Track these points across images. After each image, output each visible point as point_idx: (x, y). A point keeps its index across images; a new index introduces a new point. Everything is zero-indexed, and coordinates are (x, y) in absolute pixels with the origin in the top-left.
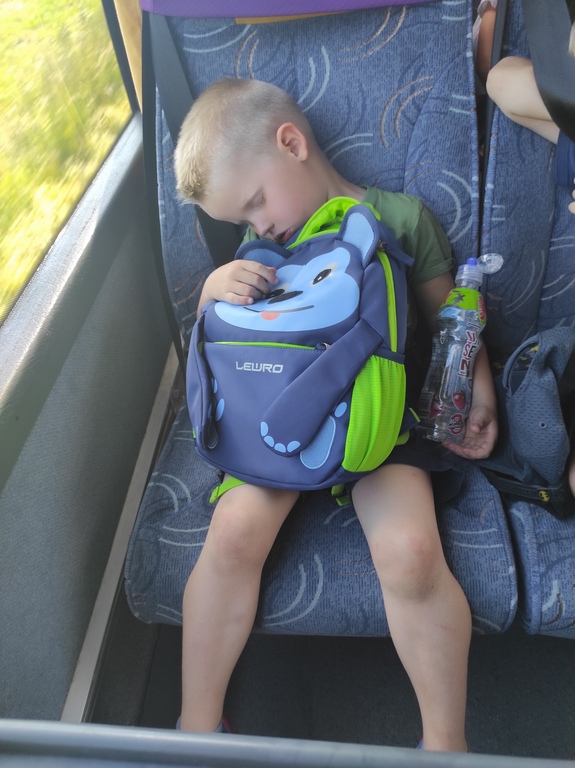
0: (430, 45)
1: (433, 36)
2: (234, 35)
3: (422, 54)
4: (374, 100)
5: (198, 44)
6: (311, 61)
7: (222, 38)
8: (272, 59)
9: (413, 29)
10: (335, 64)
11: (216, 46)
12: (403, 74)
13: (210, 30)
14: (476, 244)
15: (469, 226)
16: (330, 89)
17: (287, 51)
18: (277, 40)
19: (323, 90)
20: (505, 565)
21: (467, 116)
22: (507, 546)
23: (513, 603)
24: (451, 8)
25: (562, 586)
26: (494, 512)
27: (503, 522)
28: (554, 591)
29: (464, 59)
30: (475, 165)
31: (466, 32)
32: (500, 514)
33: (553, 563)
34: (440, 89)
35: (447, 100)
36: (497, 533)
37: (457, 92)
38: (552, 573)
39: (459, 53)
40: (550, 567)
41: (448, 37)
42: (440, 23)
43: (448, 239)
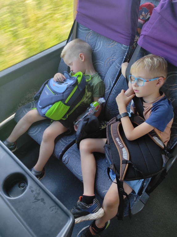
0: (118, 52)
1: (119, 50)
2: (88, 31)
3: (116, 53)
4: (106, 57)
5: (81, 29)
6: (99, 43)
7: (86, 30)
8: (93, 38)
9: (117, 47)
10: (103, 45)
11: (84, 31)
12: (112, 54)
13: (85, 28)
14: (108, 95)
15: (108, 91)
16: (100, 50)
17: (96, 38)
18: (95, 35)
19: (99, 49)
20: (63, 148)
21: (118, 69)
22: (66, 146)
23: (60, 154)
24: (124, 47)
25: (67, 157)
26: (71, 140)
27: (70, 142)
28: (66, 157)
29: (123, 58)
30: (115, 80)
31: (125, 53)
32: (71, 141)
33: (69, 153)
34: (117, 61)
35: (116, 64)
36: (67, 143)
37: (119, 64)
38: (68, 154)
39: (123, 56)
40: (68, 153)
41: (121, 52)
42: (121, 48)
43: (105, 91)
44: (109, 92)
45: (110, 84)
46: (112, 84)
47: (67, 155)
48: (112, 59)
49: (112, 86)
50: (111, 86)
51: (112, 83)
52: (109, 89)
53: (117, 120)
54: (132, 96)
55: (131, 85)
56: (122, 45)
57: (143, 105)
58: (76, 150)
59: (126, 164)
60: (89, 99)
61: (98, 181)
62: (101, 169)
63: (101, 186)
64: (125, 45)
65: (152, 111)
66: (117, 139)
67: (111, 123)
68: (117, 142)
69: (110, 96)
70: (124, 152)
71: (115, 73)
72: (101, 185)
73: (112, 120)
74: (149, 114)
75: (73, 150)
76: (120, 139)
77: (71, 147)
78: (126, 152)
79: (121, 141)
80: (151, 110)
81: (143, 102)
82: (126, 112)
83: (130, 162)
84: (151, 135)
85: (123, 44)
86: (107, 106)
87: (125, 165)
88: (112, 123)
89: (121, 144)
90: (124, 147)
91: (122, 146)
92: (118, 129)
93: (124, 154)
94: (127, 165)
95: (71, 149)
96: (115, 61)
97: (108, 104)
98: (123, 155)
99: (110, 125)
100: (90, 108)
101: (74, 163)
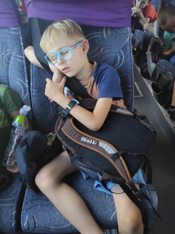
0: (9, 40)
15: (26, 96)
20: (12, 211)
21: (23, 62)
22: (15, 204)
23: (13, 225)
24: (14, 31)
25: (29, 217)
26: (17, 191)
27: (18, 195)
28: (27, 220)
29: (21, 45)
30: (26, 78)
31: (20, 38)
32: (19, 192)
33: (28, 209)
34: (14, 53)
35: (16, 57)
36: (14, 200)
37: (19, 55)
38: (27, 213)
39: (18, 43)
40: (26, 211)
41: (14, 38)
42: (10, 34)
43: (21, 99)
44: (28, 96)
45: (24, 86)
46: (25, 84)
47: (27, 216)
48: (6, 53)
49: (27, 86)
50: (26, 88)
51: (25, 82)
52: (25, 93)
53: (65, 119)
54: (64, 80)
55: (55, 67)
56: (9, 29)
57: (81, 84)
58: (35, 198)
59: (119, 157)
60: (4, 120)
61: (95, 211)
62: (87, 192)
63: (104, 213)
64: (14, 27)
65: (97, 84)
66: (84, 139)
67: (59, 127)
68: (86, 143)
69: (32, 101)
70: (104, 147)
71: (21, 69)
72: (102, 212)
73: (58, 124)
74: (96, 89)
75: (31, 201)
76: (85, 137)
77: (25, 199)
78: (106, 145)
79: (89, 138)
80: (95, 84)
81: (80, 81)
82: (70, 101)
83: (121, 152)
84: (114, 110)
85: (10, 27)
86: (36, 115)
87: (119, 159)
88: (62, 127)
89: (92, 142)
90: (99, 142)
91: (95, 142)
92: (75, 127)
93: (106, 148)
94: (121, 157)
95: (27, 201)
96: (11, 54)
97: (36, 112)
98: (106, 150)
99: (60, 130)
100: (15, 130)
101: (46, 218)
